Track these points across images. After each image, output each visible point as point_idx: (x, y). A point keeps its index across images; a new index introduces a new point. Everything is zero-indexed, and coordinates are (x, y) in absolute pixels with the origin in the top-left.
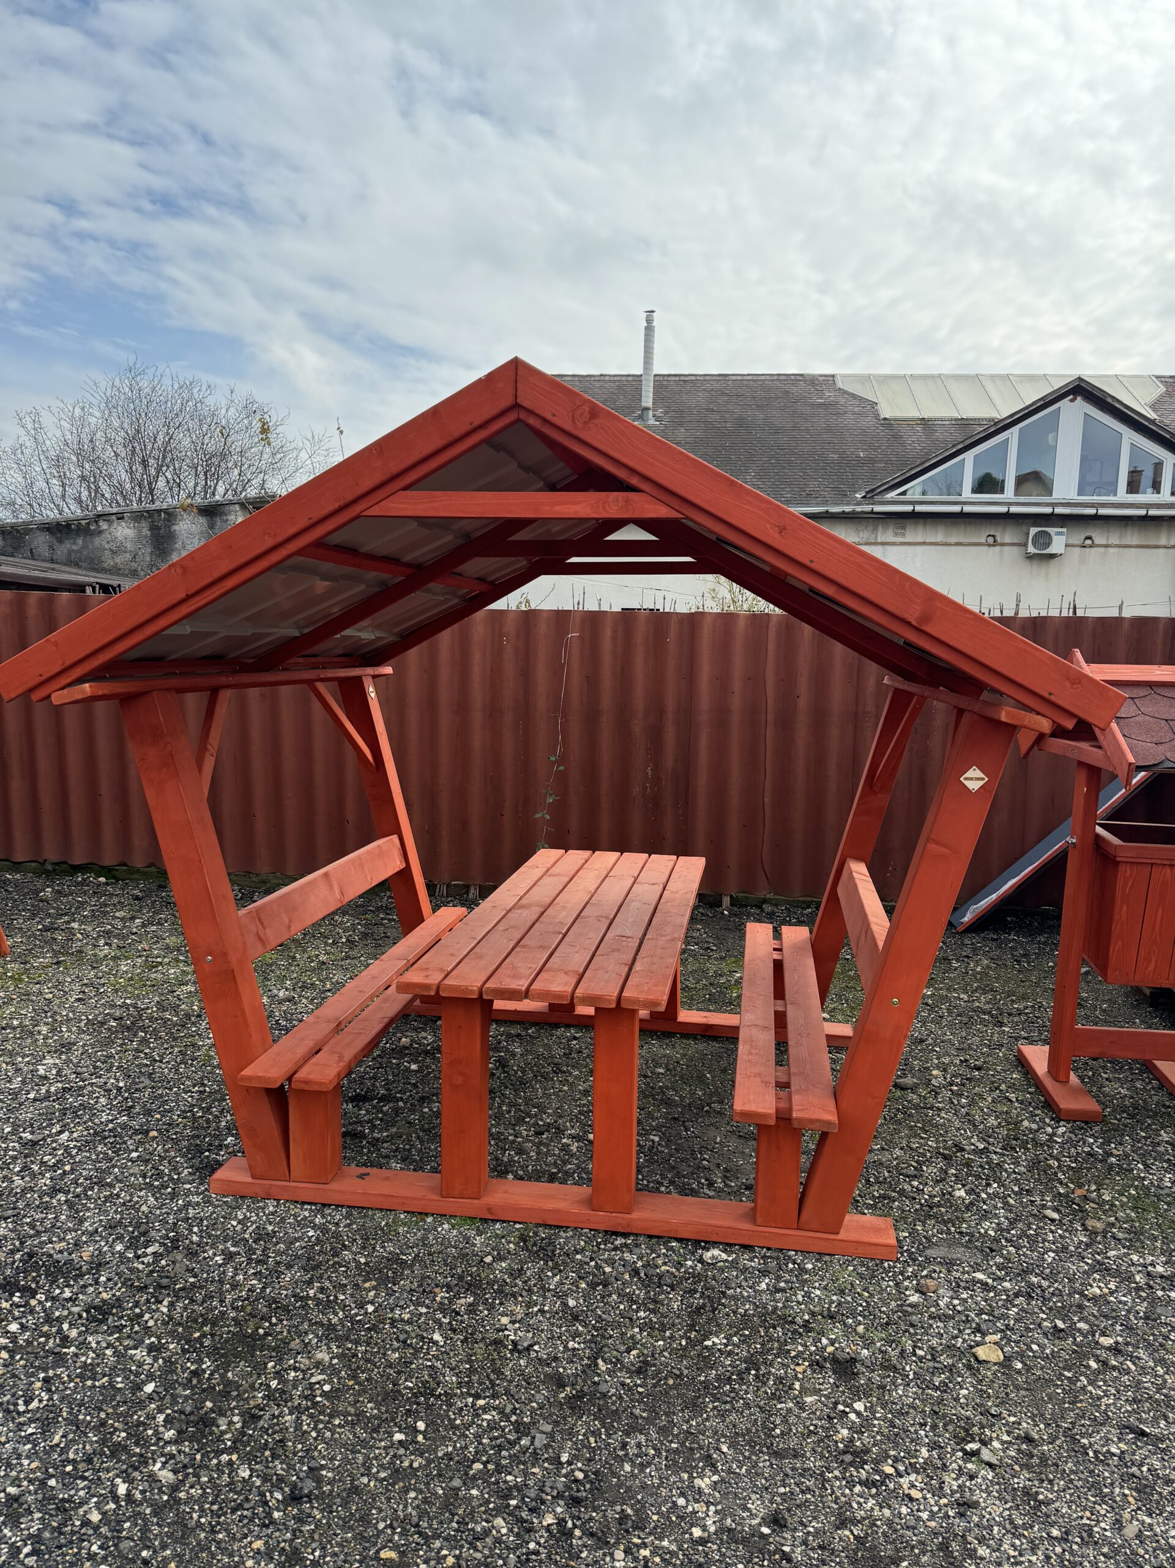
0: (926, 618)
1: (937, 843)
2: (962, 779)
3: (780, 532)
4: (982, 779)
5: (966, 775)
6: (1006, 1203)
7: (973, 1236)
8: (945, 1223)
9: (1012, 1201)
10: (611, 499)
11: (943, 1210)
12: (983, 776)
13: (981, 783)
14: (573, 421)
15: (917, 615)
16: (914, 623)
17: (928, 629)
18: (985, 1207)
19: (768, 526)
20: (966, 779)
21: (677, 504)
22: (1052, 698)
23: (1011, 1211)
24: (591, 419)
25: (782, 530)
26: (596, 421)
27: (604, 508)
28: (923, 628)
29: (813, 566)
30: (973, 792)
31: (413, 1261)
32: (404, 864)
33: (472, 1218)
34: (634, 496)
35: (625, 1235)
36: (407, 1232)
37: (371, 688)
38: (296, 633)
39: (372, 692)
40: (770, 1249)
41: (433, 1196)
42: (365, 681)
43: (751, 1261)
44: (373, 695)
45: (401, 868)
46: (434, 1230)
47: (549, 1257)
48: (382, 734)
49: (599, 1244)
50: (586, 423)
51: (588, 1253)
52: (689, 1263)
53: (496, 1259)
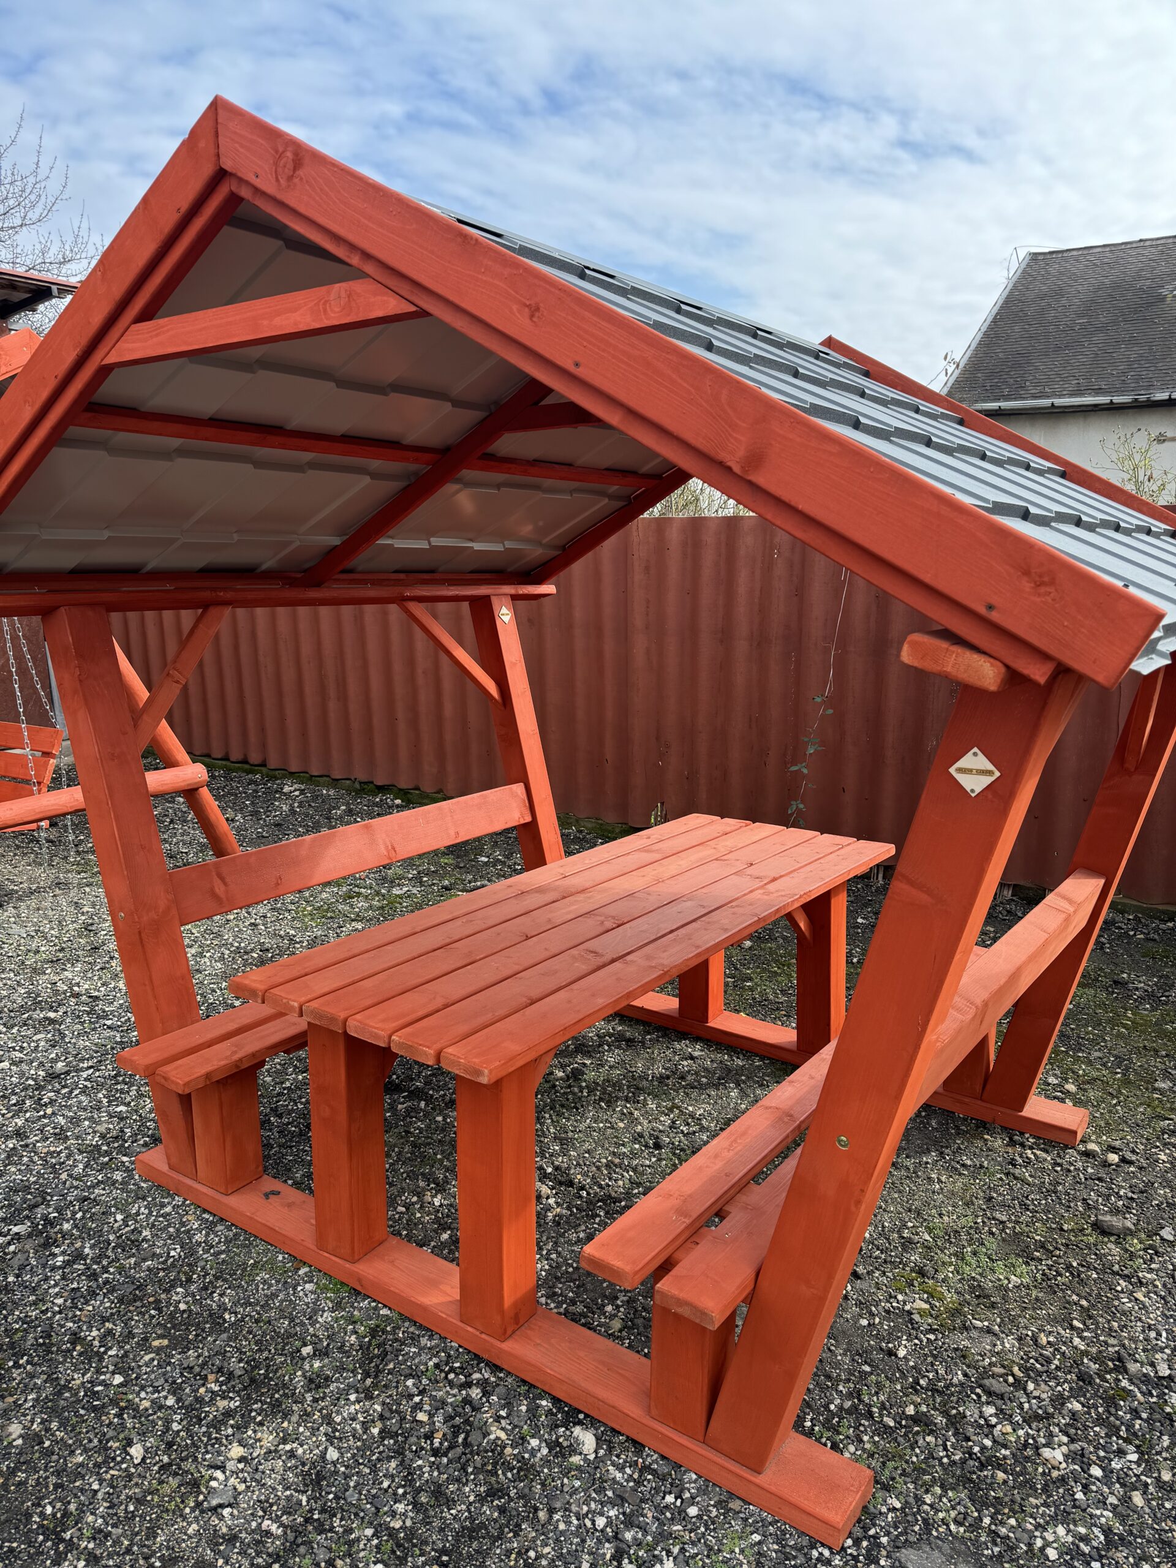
0: (756, 459)
1: (911, 883)
2: (952, 770)
3: (532, 316)
4: (990, 773)
5: (958, 764)
6: (1126, 1500)
7: (1012, 1549)
8: (982, 1504)
9: (1138, 1499)
10: (332, 296)
11: (1001, 1475)
12: (990, 767)
13: (987, 780)
14: (277, 180)
15: (741, 452)
16: (737, 469)
18: (1079, 1496)
19: (515, 307)
20: (960, 770)
21: (405, 289)
22: (994, 616)
23: (1123, 1519)
24: (295, 169)
25: (534, 311)
27: (325, 310)
28: (753, 478)
29: (580, 372)
30: (973, 795)
31: (232, 1325)
32: (528, 819)
33: (343, 1284)
34: (358, 286)
35: (495, 1368)
36: (265, 1282)
37: (504, 610)
38: (336, 541)
39: (505, 615)
40: (663, 1457)
41: (310, 1244)
42: (494, 600)
43: (621, 1469)
44: (506, 619)
45: (522, 822)
46: (295, 1289)
47: (378, 1371)
48: (515, 664)
49: (452, 1370)
50: (290, 178)
51: (425, 1381)
52: (534, 1442)
53: (320, 1353)
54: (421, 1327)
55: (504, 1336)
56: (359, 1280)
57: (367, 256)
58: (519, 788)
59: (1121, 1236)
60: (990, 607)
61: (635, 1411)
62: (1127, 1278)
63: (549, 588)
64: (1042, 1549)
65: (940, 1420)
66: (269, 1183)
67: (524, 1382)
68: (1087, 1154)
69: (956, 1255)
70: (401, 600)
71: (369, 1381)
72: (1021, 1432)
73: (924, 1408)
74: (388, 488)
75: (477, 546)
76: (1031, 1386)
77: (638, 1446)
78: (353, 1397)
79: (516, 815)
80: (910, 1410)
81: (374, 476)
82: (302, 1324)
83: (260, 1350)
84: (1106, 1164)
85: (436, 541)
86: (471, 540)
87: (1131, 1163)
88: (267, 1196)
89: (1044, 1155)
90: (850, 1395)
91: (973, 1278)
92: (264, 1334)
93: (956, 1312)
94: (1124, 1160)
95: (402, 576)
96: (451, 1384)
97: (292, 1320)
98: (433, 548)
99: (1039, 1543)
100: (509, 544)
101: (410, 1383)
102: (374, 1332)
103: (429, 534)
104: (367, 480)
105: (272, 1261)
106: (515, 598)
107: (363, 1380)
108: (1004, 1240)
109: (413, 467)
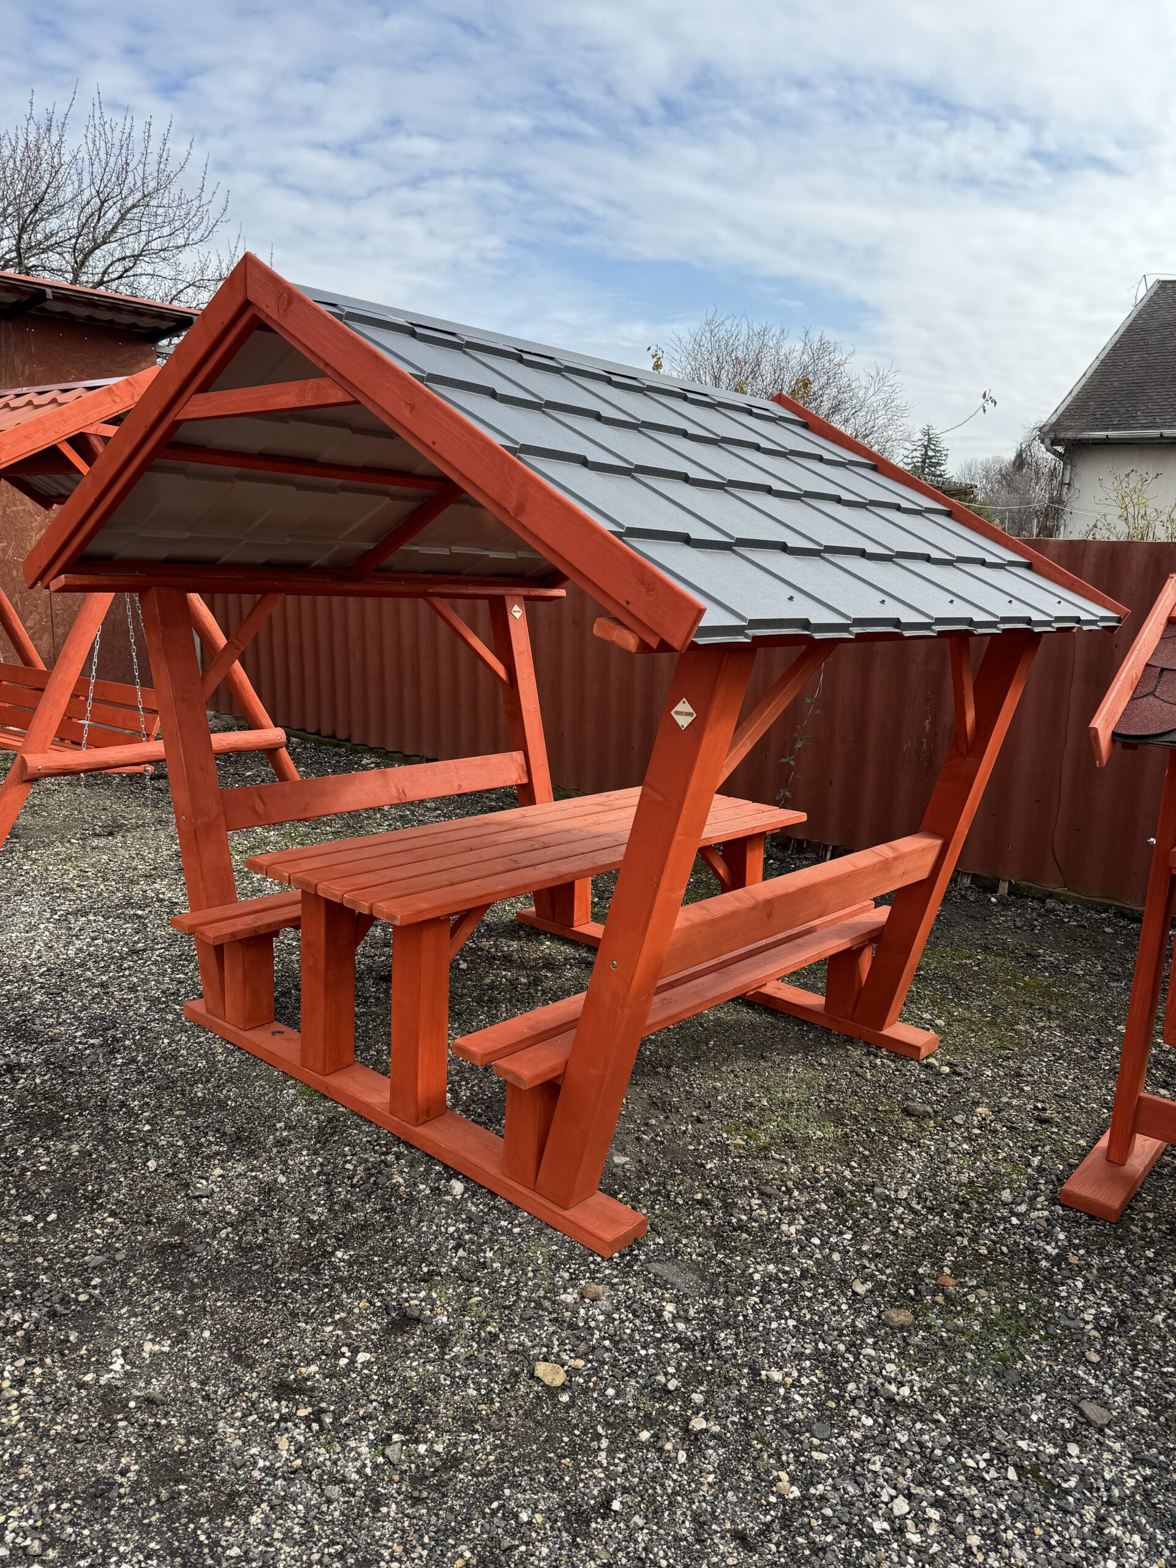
2: (672, 713)
3: (412, 411)
5: (676, 709)
6: (828, 1257)
7: (729, 1271)
8: (722, 1248)
10: (310, 387)
11: (744, 1236)
12: (692, 710)
14: (279, 311)
16: (512, 512)
17: (523, 520)
18: (796, 1252)
19: (403, 405)
20: (676, 713)
21: (346, 386)
22: (630, 607)
25: (413, 408)
26: (291, 308)
27: (304, 396)
28: (519, 518)
31: (232, 1108)
32: (525, 781)
33: (316, 1091)
34: (323, 382)
35: (409, 1146)
36: (261, 1086)
37: (516, 608)
38: (370, 546)
39: (517, 612)
40: (509, 1203)
41: (297, 1063)
42: (508, 600)
43: (477, 1206)
44: (518, 615)
45: (519, 782)
46: (281, 1091)
47: (327, 1141)
48: (522, 653)
49: (379, 1145)
50: (285, 310)
51: (357, 1149)
52: (422, 1187)
53: (288, 1127)
54: (364, 1119)
56: (330, 1090)
57: (326, 364)
58: (518, 756)
59: (921, 1117)
60: (628, 603)
61: (493, 1170)
62: (911, 1142)
63: (557, 592)
65: (717, 1203)
66: (277, 1026)
67: (428, 1155)
68: (929, 1066)
69: (783, 1116)
70: (426, 595)
71: (318, 1146)
72: (773, 1216)
73: (709, 1197)
74: (407, 507)
75: (493, 555)
76: (796, 1193)
77: (494, 1195)
78: (304, 1153)
79: (514, 777)
80: (699, 1196)
81: (393, 497)
82: (281, 1111)
83: (248, 1123)
84: (939, 1074)
85: (456, 549)
86: (488, 550)
87: (959, 1074)
88: (273, 1033)
90: (658, 1184)
91: (788, 1131)
92: (253, 1115)
93: (766, 1148)
94: (954, 1072)
95: (431, 576)
96: (375, 1152)
97: (275, 1109)
98: (453, 555)
99: (751, 1270)
100: (521, 554)
101: (347, 1149)
102: (330, 1121)
103: (449, 543)
104: (388, 500)
105: (271, 1075)
106: (527, 598)
107: (315, 1144)
109: (427, 491)
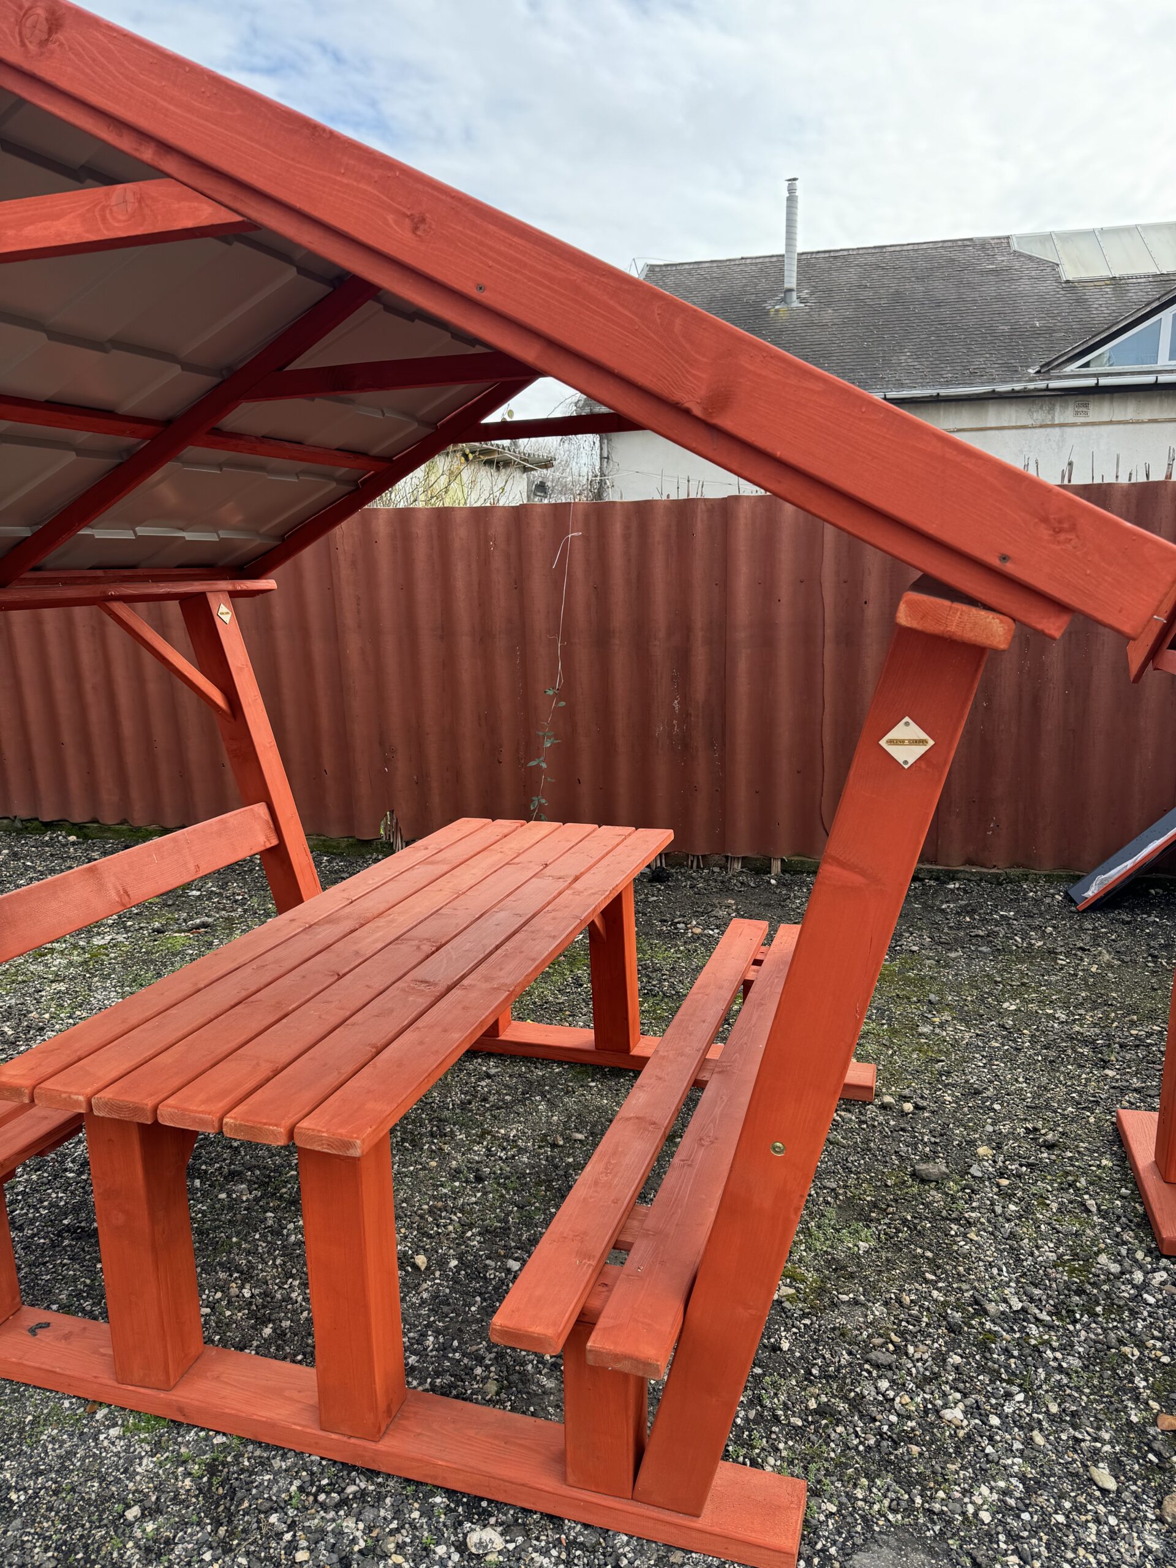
0: (720, 400)
1: (842, 865)
2: (883, 742)
3: (415, 229)
4: (923, 742)
5: (890, 736)
6: (1029, 1442)
7: (949, 1522)
8: (908, 1483)
9: (1039, 1439)
10: (113, 201)
11: (915, 1449)
12: (923, 735)
13: (921, 750)
14: (23, 44)
15: (703, 392)
16: (697, 411)
17: (726, 422)
18: (989, 1450)
19: (390, 218)
20: (891, 742)
21: (225, 192)
22: (1009, 568)
23: (1032, 1461)
24: (50, 32)
25: (417, 223)
26: (60, 36)
27: (104, 219)
28: (719, 421)
29: (485, 297)
30: (906, 767)
31: (22, 1506)
32: (275, 842)
33: (157, 1418)
34: (151, 188)
35: (370, 1474)
36: (53, 1440)
37: (223, 609)
38: (25, 532)
39: (224, 614)
40: (586, 1526)
41: (108, 1380)
42: (212, 599)
43: (545, 1552)
44: (227, 618)
45: (268, 846)
46: (96, 1439)
47: (230, 1516)
48: (241, 669)
49: (321, 1489)
50: (43, 43)
51: (291, 1512)
52: (441, 1550)
53: (150, 1512)
54: (268, 1447)
55: (377, 1435)
56: (181, 1410)
57: (166, 147)
58: (261, 809)
59: (939, 1182)
60: (1004, 558)
61: (549, 1483)
62: (956, 1221)
63: (267, 583)
64: (976, 1515)
65: (842, 1406)
66: (33, 1315)
67: (408, 1481)
68: (884, 1107)
69: (802, 1231)
70: (102, 601)
71: (222, 1531)
72: (918, 1399)
73: (824, 1399)
74: (97, 466)
75: (189, 536)
76: (911, 1349)
77: (556, 1521)
78: (207, 1557)
79: (262, 839)
80: (813, 1404)
81: (80, 451)
82: (118, 1481)
83: (70, 1529)
84: (903, 1114)
85: (142, 531)
86: (182, 529)
87: (923, 1108)
88: (33, 1331)
89: (849, 1115)
90: (751, 1404)
91: (826, 1252)
92: (70, 1506)
93: (821, 1291)
94: (917, 1107)
95: (100, 573)
96: (324, 1507)
97: (102, 1479)
98: (139, 538)
99: (971, 1509)
100: (224, 534)
101: (274, 1518)
102: (212, 1469)
103: (132, 525)
104: (72, 456)
105: (58, 1410)
106: (234, 595)
107: (215, 1531)
108: (839, 1207)
109: (127, 441)
